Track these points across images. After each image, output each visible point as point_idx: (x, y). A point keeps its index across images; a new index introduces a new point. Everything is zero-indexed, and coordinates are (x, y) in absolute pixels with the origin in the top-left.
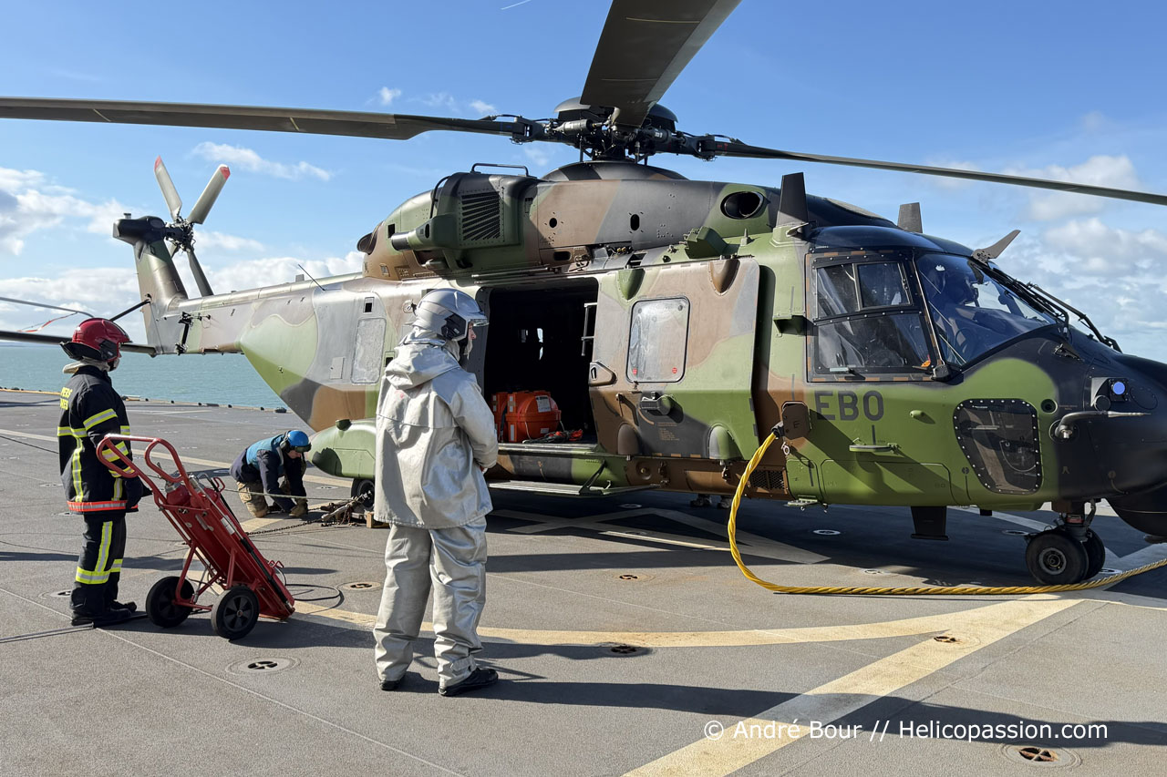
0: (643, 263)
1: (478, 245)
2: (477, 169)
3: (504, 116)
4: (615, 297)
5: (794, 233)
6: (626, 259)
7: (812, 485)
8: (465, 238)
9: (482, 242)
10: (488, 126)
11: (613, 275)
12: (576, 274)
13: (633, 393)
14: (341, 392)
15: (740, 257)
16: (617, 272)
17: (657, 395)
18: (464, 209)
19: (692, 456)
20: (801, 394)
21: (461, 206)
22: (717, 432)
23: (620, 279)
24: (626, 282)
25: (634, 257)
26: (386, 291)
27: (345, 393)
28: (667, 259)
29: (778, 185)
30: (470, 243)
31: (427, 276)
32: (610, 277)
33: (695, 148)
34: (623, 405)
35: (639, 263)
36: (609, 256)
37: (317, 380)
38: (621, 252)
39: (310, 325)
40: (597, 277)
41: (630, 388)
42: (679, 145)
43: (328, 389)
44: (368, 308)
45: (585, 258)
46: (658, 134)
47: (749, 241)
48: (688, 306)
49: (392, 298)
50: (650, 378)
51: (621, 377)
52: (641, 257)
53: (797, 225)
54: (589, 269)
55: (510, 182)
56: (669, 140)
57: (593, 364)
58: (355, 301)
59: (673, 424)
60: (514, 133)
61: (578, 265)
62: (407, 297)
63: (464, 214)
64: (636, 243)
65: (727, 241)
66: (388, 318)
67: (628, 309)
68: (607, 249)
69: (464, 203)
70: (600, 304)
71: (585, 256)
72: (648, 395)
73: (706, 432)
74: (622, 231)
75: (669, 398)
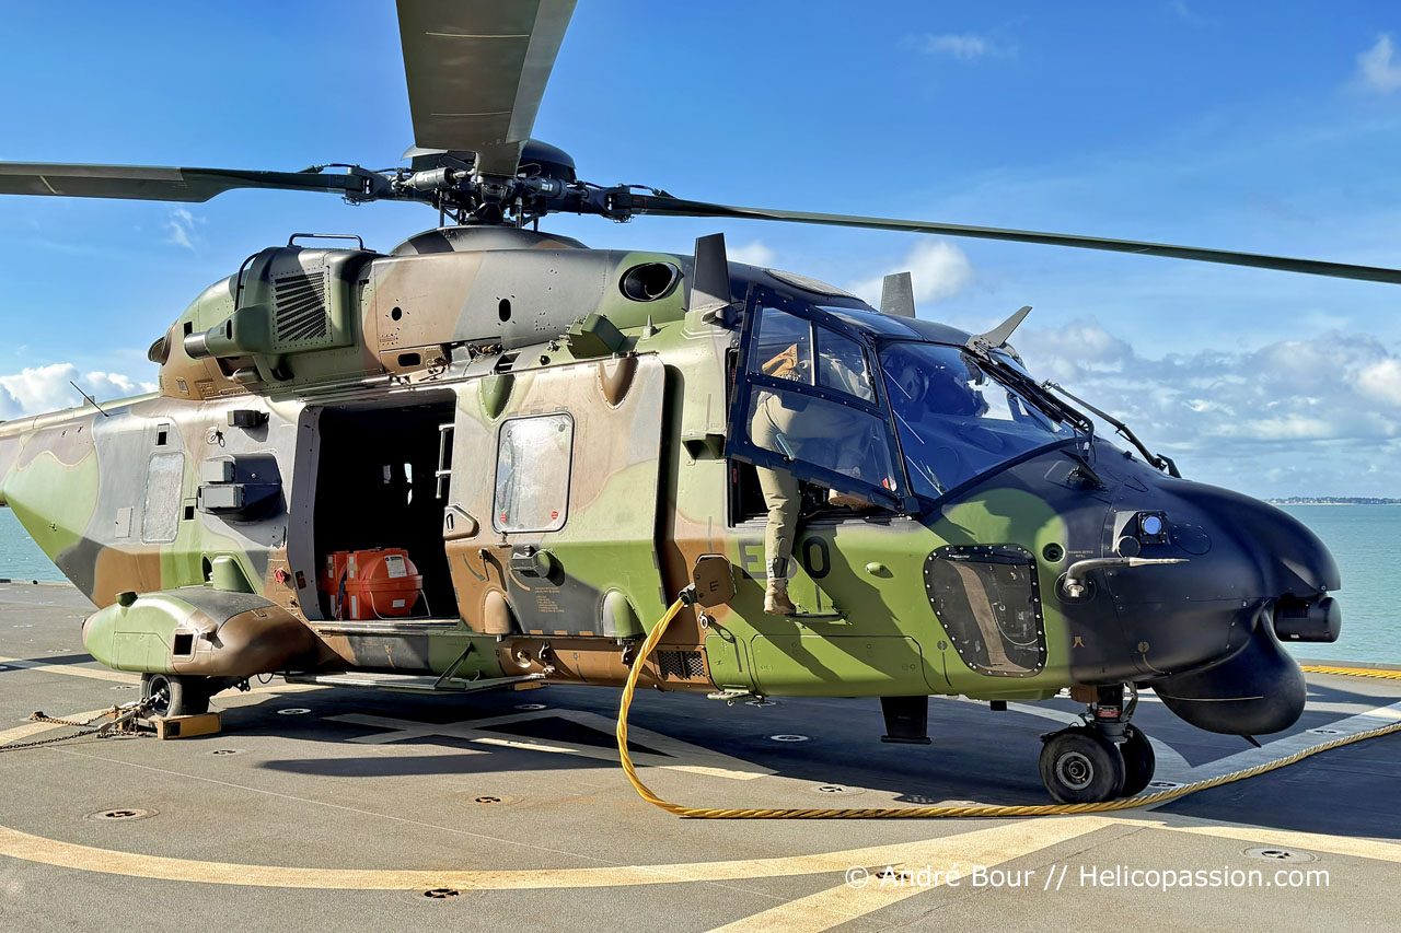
0: (515, 366)
1: (299, 348)
2: (296, 241)
3: (334, 165)
4: (477, 414)
5: (711, 318)
6: (494, 361)
7: (741, 670)
8: (281, 338)
9: (304, 343)
10: (311, 180)
11: (475, 385)
12: (428, 384)
13: (501, 547)
14: (130, 556)
15: (639, 355)
16: (479, 379)
17: (533, 550)
18: (278, 297)
19: (581, 633)
20: (721, 544)
21: (275, 293)
22: (613, 600)
23: (483, 390)
24: (492, 393)
25: (504, 359)
26: (183, 416)
27: (134, 556)
28: (545, 360)
29: (691, 252)
30: (288, 346)
31: (237, 394)
32: (471, 388)
33: (602, 203)
34: (489, 565)
35: (510, 367)
36: (472, 358)
37: (99, 540)
38: (486, 352)
39: (89, 463)
40: (456, 388)
41: (497, 541)
42: (580, 201)
43: (113, 551)
44: (162, 439)
45: (439, 362)
46: (547, 186)
47: (654, 331)
48: (571, 424)
49: (191, 425)
50: (522, 526)
51: (485, 526)
52: (513, 358)
53: (716, 305)
54: (446, 376)
55: (338, 259)
56: (563, 194)
57: (448, 510)
58: (145, 430)
59: (555, 589)
60: (347, 189)
61: (431, 372)
62: (212, 423)
63: (279, 305)
64: (507, 339)
65: (625, 333)
66: (187, 452)
67: (495, 431)
68: (469, 348)
69: (278, 289)
70: (458, 425)
71: (440, 359)
72: (520, 549)
73: (598, 600)
74: (488, 324)
75: (548, 554)
